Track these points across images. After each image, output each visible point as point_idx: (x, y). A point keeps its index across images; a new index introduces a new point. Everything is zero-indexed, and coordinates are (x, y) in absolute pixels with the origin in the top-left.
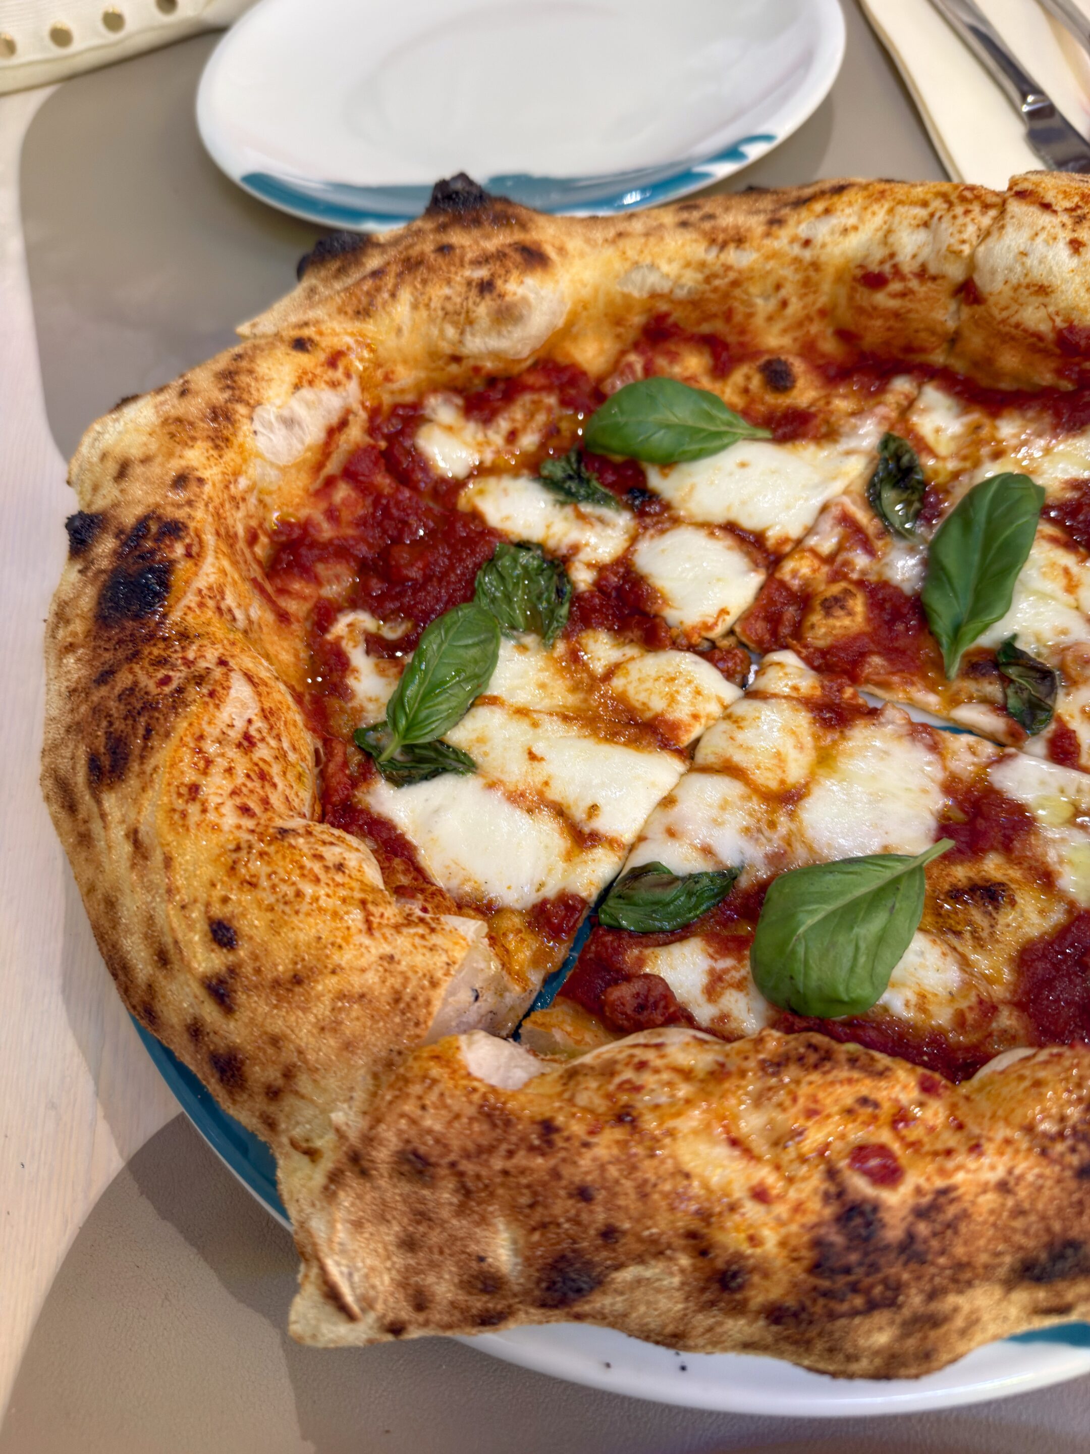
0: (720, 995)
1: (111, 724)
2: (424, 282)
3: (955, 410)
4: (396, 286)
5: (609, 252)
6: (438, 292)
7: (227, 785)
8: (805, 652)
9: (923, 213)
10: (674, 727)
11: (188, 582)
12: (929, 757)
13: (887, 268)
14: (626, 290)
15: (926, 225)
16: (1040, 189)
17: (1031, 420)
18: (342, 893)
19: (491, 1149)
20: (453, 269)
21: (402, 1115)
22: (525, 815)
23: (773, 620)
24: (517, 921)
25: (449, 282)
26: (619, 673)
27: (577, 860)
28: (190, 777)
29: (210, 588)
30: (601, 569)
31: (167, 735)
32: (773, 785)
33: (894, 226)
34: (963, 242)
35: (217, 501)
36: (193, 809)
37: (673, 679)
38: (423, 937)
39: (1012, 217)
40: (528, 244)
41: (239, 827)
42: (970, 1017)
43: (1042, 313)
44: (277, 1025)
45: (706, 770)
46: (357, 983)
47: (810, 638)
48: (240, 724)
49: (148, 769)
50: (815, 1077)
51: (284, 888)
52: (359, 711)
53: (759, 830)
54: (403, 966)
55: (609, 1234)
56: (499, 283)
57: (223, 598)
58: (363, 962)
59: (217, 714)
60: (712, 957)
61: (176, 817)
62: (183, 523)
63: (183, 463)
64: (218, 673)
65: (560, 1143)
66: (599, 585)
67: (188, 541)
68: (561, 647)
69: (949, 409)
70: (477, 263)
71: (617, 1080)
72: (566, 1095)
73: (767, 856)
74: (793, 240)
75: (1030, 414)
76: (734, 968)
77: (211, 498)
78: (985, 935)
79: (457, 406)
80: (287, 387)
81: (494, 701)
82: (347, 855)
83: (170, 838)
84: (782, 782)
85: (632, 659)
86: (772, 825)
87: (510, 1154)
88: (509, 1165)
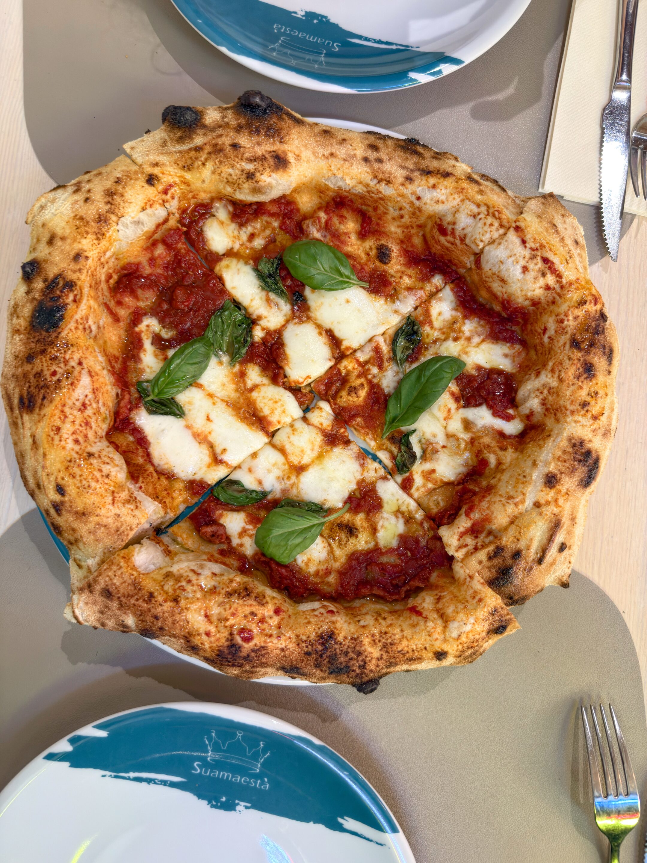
0: (243, 537)
1: (30, 387)
2: (221, 162)
3: (454, 304)
4: (206, 160)
5: (323, 163)
6: (227, 170)
7: (72, 429)
8: (334, 406)
9: (475, 210)
10: (269, 423)
11: (72, 317)
12: (360, 469)
13: (450, 227)
14: (327, 183)
15: (474, 217)
16: (526, 231)
17: (482, 326)
18: (107, 487)
19: (132, 596)
20: (237, 160)
21: (108, 576)
22: (198, 444)
23: (328, 386)
24: (181, 485)
25: (233, 166)
26: (257, 390)
27: (212, 468)
28: (58, 423)
29: (82, 319)
30: (269, 333)
31: (51, 402)
32: (296, 463)
33: (461, 210)
34: (482, 241)
35: (93, 268)
36: (57, 438)
37: (276, 402)
38: (132, 510)
39: (506, 241)
40: (280, 153)
41: (73, 450)
42: (321, 573)
43: (500, 288)
44: (75, 525)
45: (274, 446)
46: (105, 521)
47: (338, 400)
48: (82, 397)
49: (42, 413)
50: (241, 602)
51: (84, 482)
52: (142, 371)
53: (283, 479)
54: (122, 519)
55: (161, 629)
56: (258, 174)
57: (87, 322)
58: (108, 515)
59: (73, 394)
60: (246, 522)
61: (50, 439)
62: (75, 282)
63: (80, 246)
64: (78, 368)
65: (153, 602)
66: (264, 341)
67: (75, 292)
68: (237, 368)
69: (452, 302)
70: (250, 160)
71: (180, 584)
72: (162, 583)
73: (282, 489)
74: (412, 194)
75: (482, 322)
76: (252, 530)
77: (90, 267)
78: (343, 543)
79: (229, 211)
80: (139, 208)
81: (200, 386)
82: (112, 470)
83: (46, 446)
84: (300, 462)
85: (264, 385)
86: (289, 478)
87: (137, 600)
88: (136, 603)
